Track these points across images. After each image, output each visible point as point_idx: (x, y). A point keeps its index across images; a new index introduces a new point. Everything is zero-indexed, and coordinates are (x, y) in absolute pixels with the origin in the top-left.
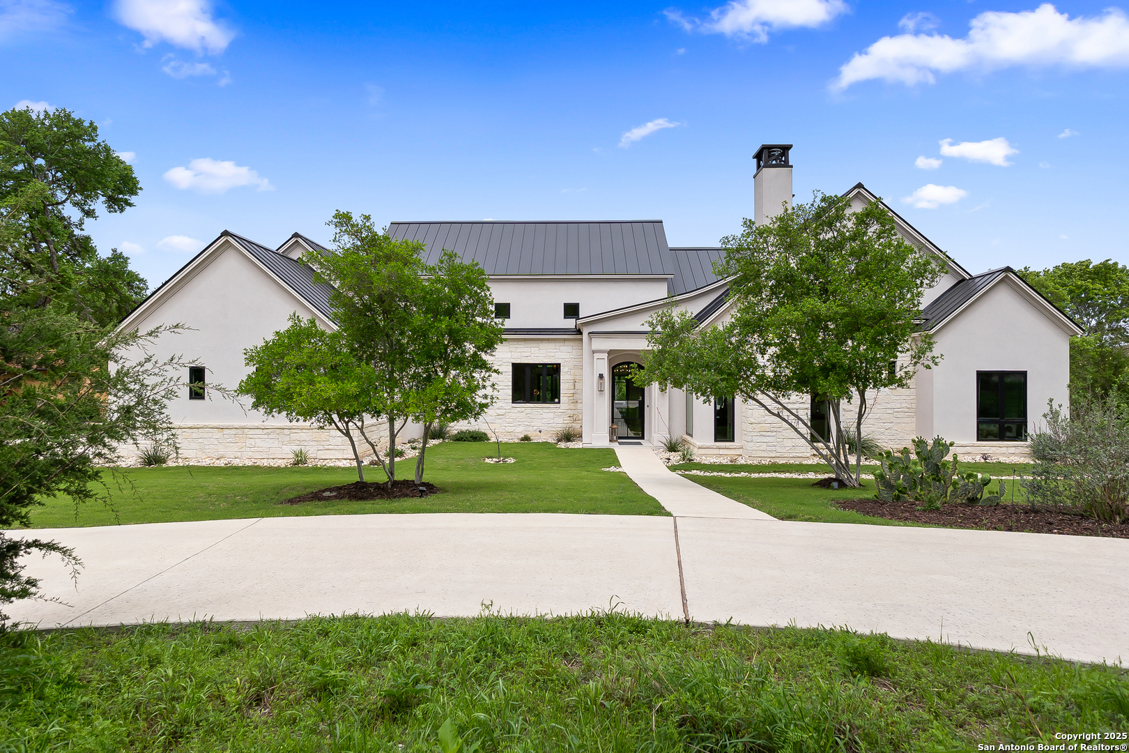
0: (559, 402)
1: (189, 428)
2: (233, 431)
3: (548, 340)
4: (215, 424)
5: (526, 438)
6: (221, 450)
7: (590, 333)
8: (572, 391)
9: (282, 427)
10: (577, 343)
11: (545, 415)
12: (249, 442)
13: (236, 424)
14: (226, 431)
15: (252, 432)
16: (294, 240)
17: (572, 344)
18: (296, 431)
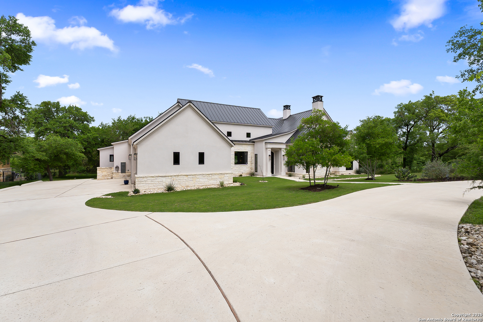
0: (247, 164)
1: (175, 176)
2: (192, 176)
3: (245, 144)
4: (185, 174)
5: (241, 175)
6: (187, 184)
7: (265, 143)
8: (251, 160)
9: (209, 174)
10: (253, 146)
11: (244, 168)
12: (197, 180)
13: (193, 174)
14: (189, 177)
15: (198, 176)
16: (177, 104)
17: (251, 146)
18: (213, 175)
